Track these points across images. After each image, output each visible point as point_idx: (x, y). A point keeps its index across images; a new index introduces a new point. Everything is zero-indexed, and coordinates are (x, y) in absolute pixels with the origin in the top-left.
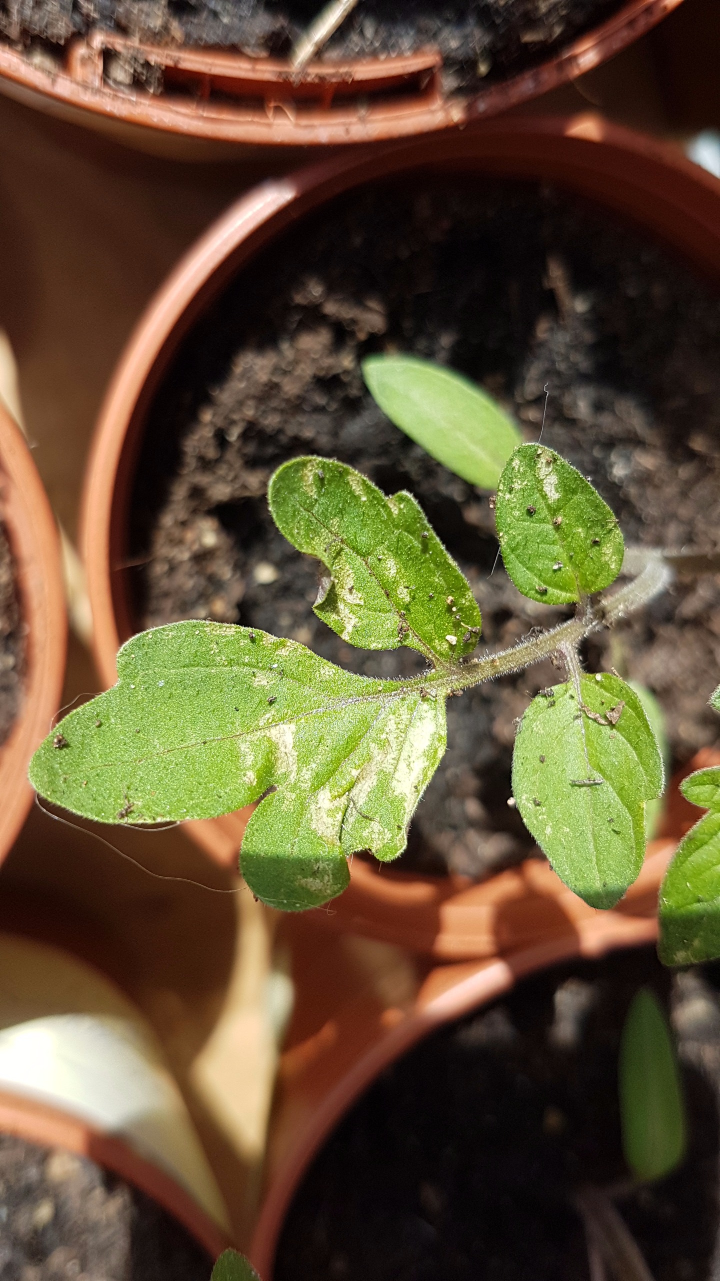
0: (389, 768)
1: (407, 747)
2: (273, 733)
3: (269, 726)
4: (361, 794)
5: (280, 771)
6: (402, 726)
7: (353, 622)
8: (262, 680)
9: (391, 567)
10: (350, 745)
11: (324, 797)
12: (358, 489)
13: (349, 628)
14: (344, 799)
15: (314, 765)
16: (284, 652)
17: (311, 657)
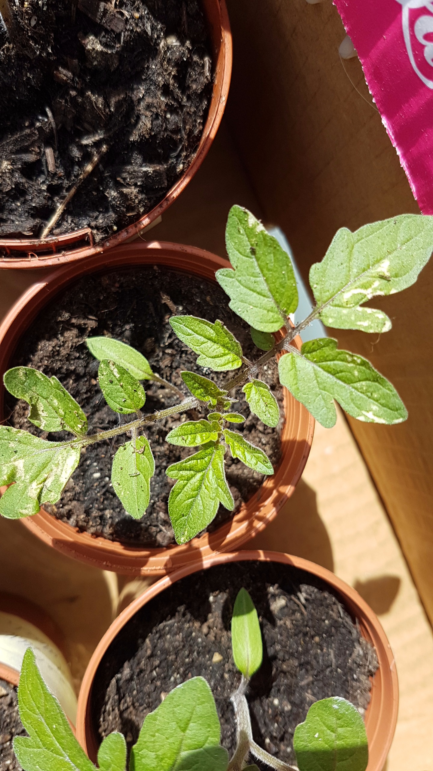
0: (59, 473)
1: (65, 466)
2: (16, 463)
3: (15, 460)
4: (48, 483)
5: (18, 476)
6: (64, 458)
7: (44, 423)
8: (12, 445)
9: (56, 402)
10: (44, 466)
11: (34, 484)
12: (40, 377)
13: (43, 425)
14: (42, 485)
15: (30, 474)
16: (20, 434)
17: (30, 436)
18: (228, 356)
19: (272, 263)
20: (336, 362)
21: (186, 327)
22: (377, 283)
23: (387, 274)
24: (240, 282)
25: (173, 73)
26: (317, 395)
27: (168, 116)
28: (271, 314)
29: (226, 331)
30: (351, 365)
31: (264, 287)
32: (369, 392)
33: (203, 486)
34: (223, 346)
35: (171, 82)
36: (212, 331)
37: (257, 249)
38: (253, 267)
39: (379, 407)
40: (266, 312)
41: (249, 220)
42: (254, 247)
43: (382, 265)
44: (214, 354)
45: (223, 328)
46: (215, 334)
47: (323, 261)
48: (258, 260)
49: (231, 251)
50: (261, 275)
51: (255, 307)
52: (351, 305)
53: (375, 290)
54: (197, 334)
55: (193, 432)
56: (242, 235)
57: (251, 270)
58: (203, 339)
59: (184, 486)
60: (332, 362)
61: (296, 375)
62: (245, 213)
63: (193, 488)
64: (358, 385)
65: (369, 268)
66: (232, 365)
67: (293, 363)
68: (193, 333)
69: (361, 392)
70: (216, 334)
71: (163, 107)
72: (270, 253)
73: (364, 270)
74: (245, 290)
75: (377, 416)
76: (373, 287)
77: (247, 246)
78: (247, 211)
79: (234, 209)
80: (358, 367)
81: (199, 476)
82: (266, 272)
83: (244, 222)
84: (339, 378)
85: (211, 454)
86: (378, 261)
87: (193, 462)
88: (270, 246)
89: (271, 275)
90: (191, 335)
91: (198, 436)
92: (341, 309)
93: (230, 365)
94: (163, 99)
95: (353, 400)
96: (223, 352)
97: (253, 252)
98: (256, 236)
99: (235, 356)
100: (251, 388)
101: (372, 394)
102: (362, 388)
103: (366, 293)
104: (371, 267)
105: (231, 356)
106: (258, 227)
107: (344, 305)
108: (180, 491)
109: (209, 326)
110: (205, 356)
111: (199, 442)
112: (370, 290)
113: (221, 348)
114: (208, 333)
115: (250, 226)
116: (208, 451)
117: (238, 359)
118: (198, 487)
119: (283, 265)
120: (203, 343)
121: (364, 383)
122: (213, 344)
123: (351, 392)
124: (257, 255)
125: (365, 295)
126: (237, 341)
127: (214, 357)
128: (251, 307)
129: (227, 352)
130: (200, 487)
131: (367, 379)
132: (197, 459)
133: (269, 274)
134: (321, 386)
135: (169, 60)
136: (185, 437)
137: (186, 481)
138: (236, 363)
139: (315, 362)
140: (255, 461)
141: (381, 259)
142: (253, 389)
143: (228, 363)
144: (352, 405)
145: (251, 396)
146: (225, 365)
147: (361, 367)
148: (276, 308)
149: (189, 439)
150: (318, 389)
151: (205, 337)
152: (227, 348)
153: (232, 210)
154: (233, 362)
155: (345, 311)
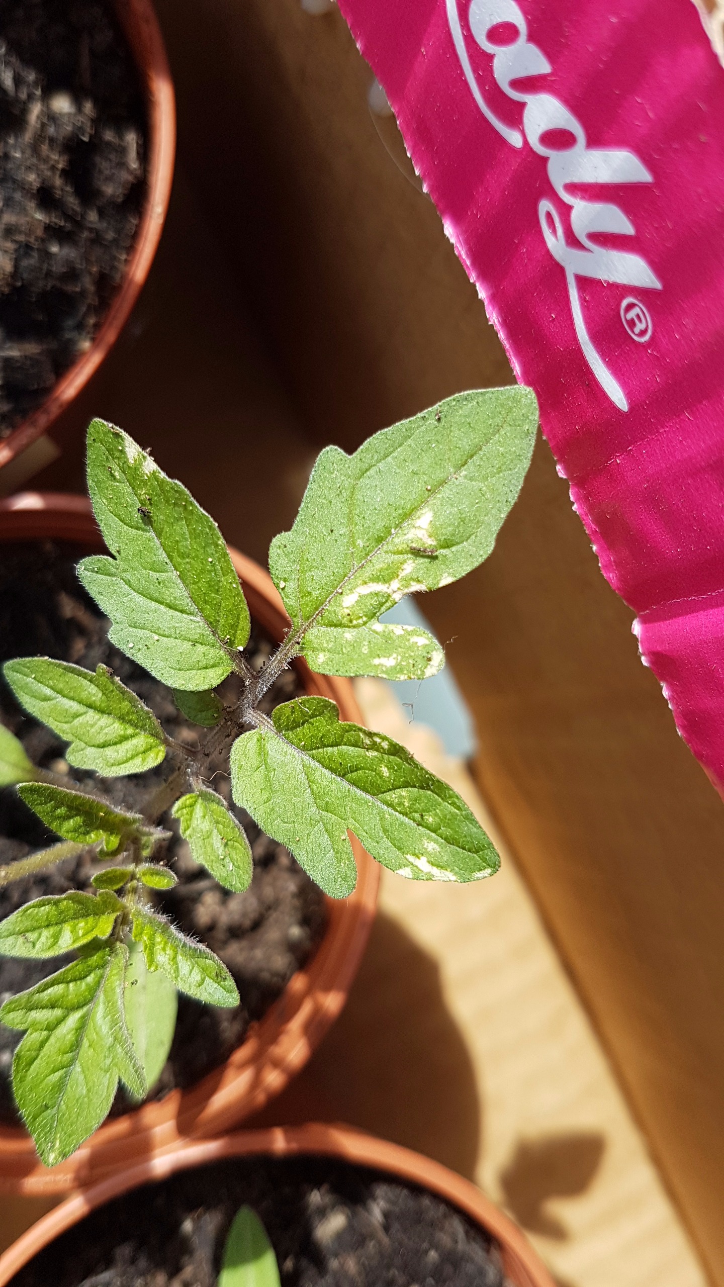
18: (135, 741)
19: (186, 540)
20: (344, 748)
21: (39, 682)
22: (410, 566)
23: (430, 542)
24: (128, 583)
25: (60, 166)
26: (312, 823)
27: (54, 249)
28: (200, 648)
29: (119, 686)
30: (372, 754)
31: (178, 592)
32: (416, 812)
33: (86, 1043)
34: (122, 719)
35: (58, 182)
36: (93, 689)
37: (152, 509)
38: (151, 550)
39: (440, 845)
40: (187, 645)
41: (127, 449)
42: (148, 508)
43: (418, 523)
44: (101, 739)
45: (113, 683)
46: (100, 695)
47: (294, 527)
48: (159, 535)
49: (103, 517)
50: (170, 567)
51: (164, 636)
52: (360, 621)
53: (407, 580)
54: (64, 696)
55: (53, 920)
56: (119, 481)
57: (149, 558)
58: (75, 706)
59: (43, 1044)
60: (335, 749)
61: (267, 779)
62: (117, 435)
63: (63, 1048)
64: (393, 796)
65: (390, 533)
66: (144, 760)
67: (262, 752)
68: (54, 694)
69: (400, 813)
70: (104, 694)
71: (40, 232)
72: (178, 520)
73: (380, 540)
74: (142, 600)
75: (438, 866)
76: (402, 574)
77: (132, 506)
78: (118, 429)
79: (94, 427)
80: (386, 756)
81: (74, 1018)
82: (179, 560)
83: (117, 454)
84: (354, 783)
85: (103, 966)
86: (408, 515)
87: (58, 989)
88: (175, 504)
89: (188, 566)
90: (49, 699)
91: (67, 928)
92: (340, 630)
93: (138, 760)
94: (39, 216)
95: (385, 831)
96: (122, 733)
97: (146, 517)
98: (145, 483)
99: (151, 740)
100: (192, 806)
101: (422, 816)
102: (401, 804)
103: (389, 591)
104: (393, 531)
105: (142, 740)
106: (145, 464)
107: (345, 621)
108: (34, 1053)
109: (85, 678)
110: (83, 745)
111: (67, 942)
112: (395, 584)
113: (117, 725)
114: (84, 695)
115: (131, 461)
116: (95, 959)
117: (156, 746)
118: (72, 1046)
119: (207, 545)
120: (76, 716)
121: (404, 792)
122: (97, 716)
123: (381, 813)
124: (155, 525)
125: (389, 596)
126: (146, 708)
127: (103, 746)
128: (156, 637)
129: (130, 731)
130: (76, 1046)
131: (406, 785)
132: (68, 982)
133: (184, 563)
134: (320, 803)
135: (52, 140)
136: (32, 936)
137: (45, 1033)
138: (152, 754)
139: (304, 749)
140: (198, 978)
141: (415, 509)
142: (199, 809)
143: (132, 757)
144: (387, 842)
145: (194, 823)
146: (126, 761)
147: (392, 757)
148: (211, 636)
149: (43, 939)
150: (314, 809)
151: (80, 702)
152: (130, 722)
153: (90, 429)
154: (144, 752)
155: (349, 635)
